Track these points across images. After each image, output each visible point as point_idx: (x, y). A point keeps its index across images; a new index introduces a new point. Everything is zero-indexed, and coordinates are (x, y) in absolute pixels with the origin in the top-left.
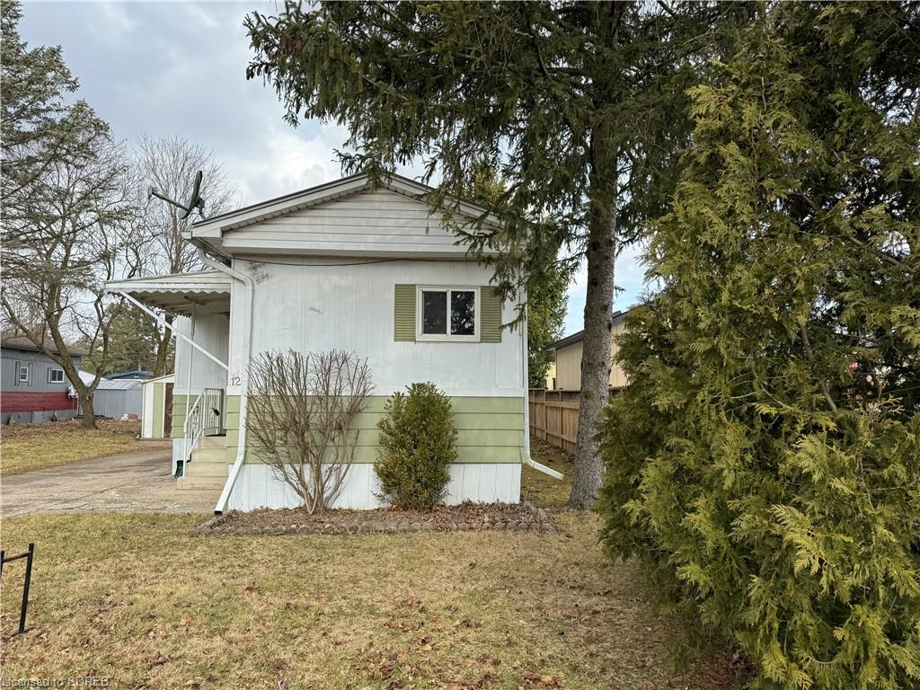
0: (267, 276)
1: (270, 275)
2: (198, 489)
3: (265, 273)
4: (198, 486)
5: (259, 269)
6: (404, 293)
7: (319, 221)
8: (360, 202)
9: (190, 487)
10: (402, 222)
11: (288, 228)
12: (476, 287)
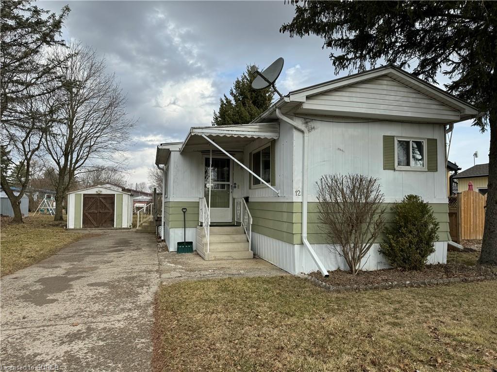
0: (314, 128)
1: (315, 127)
2: (218, 260)
3: (312, 127)
4: (219, 258)
5: (309, 124)
6: (388, 141)
7: (354, 95)
8: (375, 84)
9: (213, 258)
10: (398, 98)
11: (337, 98)
12: (424, 139)
